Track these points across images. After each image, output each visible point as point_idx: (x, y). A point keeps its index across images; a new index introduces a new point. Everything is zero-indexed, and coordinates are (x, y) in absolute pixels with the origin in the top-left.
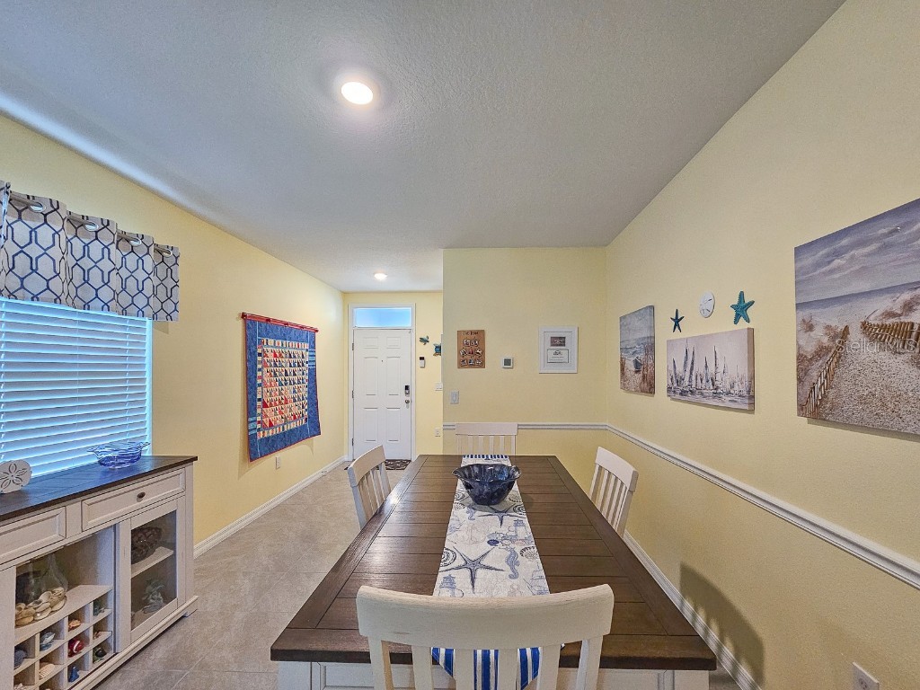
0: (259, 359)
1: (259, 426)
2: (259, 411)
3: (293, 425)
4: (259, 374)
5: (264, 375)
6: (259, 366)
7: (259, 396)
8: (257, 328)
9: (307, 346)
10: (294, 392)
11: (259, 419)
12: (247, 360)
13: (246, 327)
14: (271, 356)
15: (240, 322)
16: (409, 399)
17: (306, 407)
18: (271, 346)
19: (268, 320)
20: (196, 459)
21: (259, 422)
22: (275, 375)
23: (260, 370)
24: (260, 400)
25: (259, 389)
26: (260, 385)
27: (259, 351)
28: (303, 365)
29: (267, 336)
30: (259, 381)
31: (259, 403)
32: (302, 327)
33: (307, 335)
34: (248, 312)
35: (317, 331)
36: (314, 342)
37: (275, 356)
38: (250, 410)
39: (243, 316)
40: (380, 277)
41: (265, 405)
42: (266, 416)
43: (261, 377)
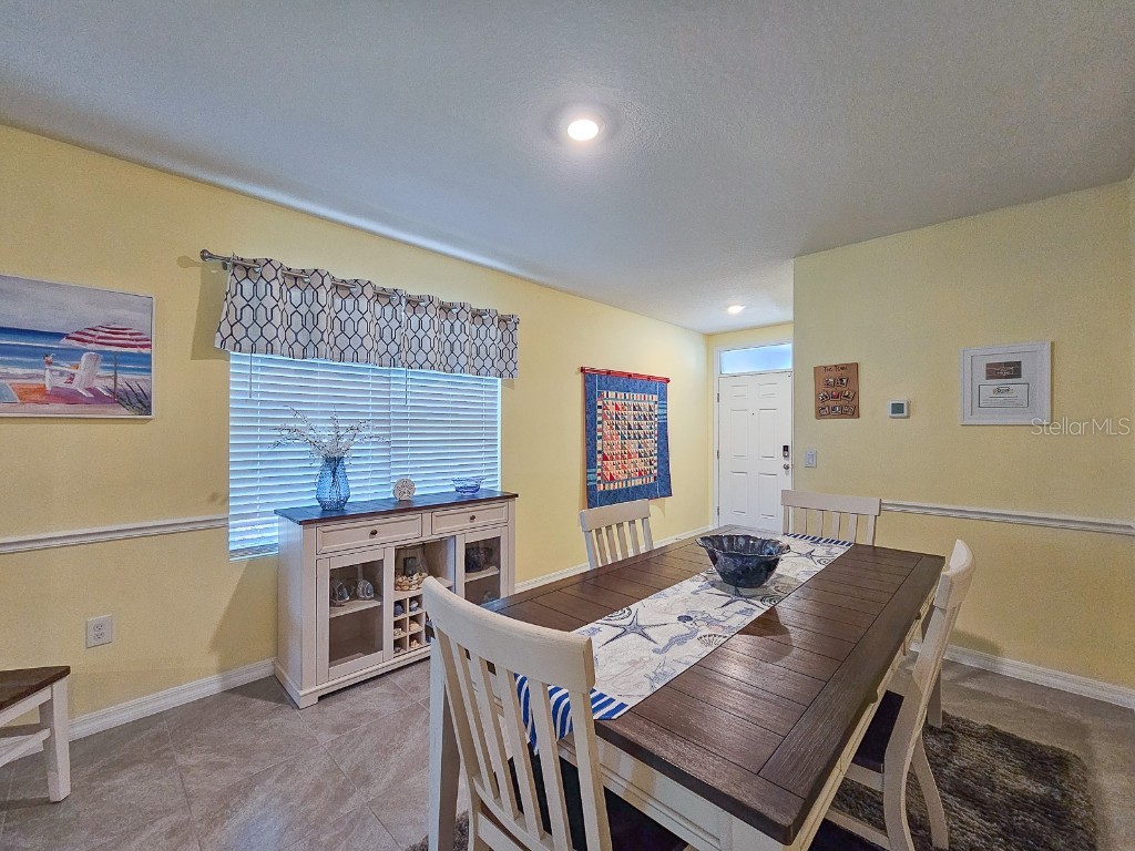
0: (599, 411)
1: (599, 478)
2: (599, 464)
3: (638, 482)
4: (599, 426)
5: (605, 428)
6: (599, 419)
7: (599, 448)
8: (596, 382)
9: (656, 398)
10: (640, 447)
11: (599, 471)
12: (587, 413)
13: (586, 381)
14: (612, 409)
15: (579, 378)
16: (789, 463)
17: (656, 464)
18: (611, 399)
19: (609, 372)
20: (517, 496)
21: (599, 475)
22: (617, 428)
23: (600, 422)
24: (599, 452)
25: (599, 442)
26: (600, 438)
27: (599, 403)
28: (651, 419)
29: (608, 389)
30: (599, 434)
31: (599, 456)
32: (649, 378)
33: (657, 386)
34: (588, 365)
35: (668, 381)
36: (665, 394)
37: (617, 408)
38: (590, 462)
39: (582, 370)
40: (735, 310)
41: (605, 458)
42: (607, 469)
43: (601, 430)
